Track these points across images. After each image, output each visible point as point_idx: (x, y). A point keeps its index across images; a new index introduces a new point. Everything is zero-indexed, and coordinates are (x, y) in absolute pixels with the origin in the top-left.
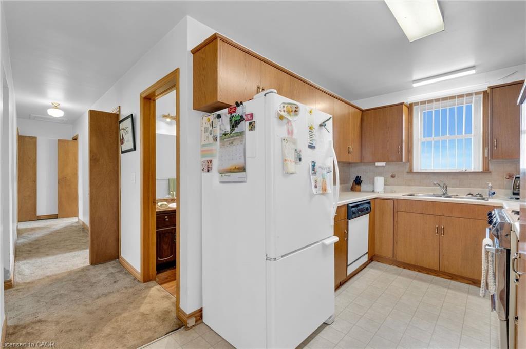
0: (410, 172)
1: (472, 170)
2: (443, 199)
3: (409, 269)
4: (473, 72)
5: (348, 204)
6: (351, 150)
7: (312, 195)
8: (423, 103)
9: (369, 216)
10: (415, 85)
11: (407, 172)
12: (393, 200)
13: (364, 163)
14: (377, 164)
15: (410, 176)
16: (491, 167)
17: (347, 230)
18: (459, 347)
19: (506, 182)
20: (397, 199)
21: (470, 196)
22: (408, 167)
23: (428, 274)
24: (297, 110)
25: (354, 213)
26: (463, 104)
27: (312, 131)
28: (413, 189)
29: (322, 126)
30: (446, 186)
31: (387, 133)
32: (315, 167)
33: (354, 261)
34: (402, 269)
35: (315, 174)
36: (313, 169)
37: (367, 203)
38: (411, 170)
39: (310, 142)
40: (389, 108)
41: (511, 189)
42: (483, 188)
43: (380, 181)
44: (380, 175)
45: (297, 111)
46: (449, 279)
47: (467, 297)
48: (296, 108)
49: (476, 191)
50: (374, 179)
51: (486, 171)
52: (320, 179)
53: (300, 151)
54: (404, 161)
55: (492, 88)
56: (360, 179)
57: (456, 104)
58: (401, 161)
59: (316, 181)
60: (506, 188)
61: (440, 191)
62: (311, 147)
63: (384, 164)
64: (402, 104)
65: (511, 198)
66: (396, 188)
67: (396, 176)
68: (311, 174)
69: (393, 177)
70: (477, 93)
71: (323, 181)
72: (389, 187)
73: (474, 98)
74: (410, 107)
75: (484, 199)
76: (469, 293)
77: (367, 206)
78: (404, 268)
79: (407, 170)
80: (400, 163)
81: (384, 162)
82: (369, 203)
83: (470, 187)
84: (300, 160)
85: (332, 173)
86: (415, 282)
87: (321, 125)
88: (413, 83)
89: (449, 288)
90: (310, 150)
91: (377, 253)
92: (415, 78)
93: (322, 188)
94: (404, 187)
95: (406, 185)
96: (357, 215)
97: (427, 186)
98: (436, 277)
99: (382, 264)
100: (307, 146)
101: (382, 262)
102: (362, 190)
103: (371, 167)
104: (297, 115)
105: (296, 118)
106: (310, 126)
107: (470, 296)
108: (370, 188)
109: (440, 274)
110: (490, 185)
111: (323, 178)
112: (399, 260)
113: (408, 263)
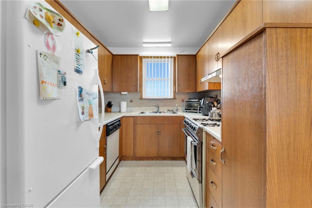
0: (141, 98)
1: (169, 98)
2: (158, 114)
3: (143, 160)
4: (170, 45)
5: (107, 124)
6: (106, 82)
7: (79, 122)
8: (148, 57)
9: (120, 130)
10: (145, 45)
11: (140, 99)
12: (133, 117)
13: (114, 92)
14: (122, 93)
15: (141, 101)
16: (176, 96)
17: (106, 145)
18: (179, 207)
19: (181, 103)
20: (136, 116)
21: (169, 112)
22: (139, 95)
23: (152, 160)
24: (61, 23)
25: (111, 130)
26: (162, 62)
27: (79, 55)
28: (142, 109)
29: (90, 52)
30: (159, 107)
31: (129, 73)
32: (82, 93)
33: (111, 168)
34: (139, 161)
35: (82, 100)
36: (80, 95)
37: (118, 121)
38: (142, 97)
39: (78, 66)
40: (130, 56)
41: (184, 107)
42: (173, 107)
43: (124, 105)
44: (124, 100)
45: (61, 25)
46: (162, 160)
47: (172, 169)
48: (60, 20)
49: (171, 108)
50: (120, 103)
51: (175, 98)
52: (86, 105)
53: (65, 73)
54: (138, 92)
55: (178, 55)
56: (111, 103)
57: (163, 61)
58: (137, 91)
59: (83, 107)
60: (181, 107)
61: (155, 109)
62: (78, 71)
63: (126, 93)
64: (137, 55)
65: (184, 111)
66: (133, 109)
67: (133, 102)
68: (78, 100)
69: (131, 101)
70: (171, 57)
71: (90, 107)
72: (129, 109)
73: (170, 60)
74: (141, 58)
75: (174, 113)
76: (172, 166)
77: (118, 123)
78: (140, 160)
79: (139, 97)
80: (136, 93)
81: (127, 92)
82: (120, 121)
83: (168, 107)
84: (65, 84)
85: (97, 99)
86: (148, 168)
87: (88, 51)
88: (143, 44)
89: (164, 166)
90: (77, 74)
91: (123, 155)
92: (145, 41)
93: (89, 114)
94: (137, 108)
95: (138, 107)
96: (113, 131)
97: (149, 107)
98: (157, 161)
99: (127, 161)
100: (74, 70)
101: (127, 160)
102: (112, 111)
103: (118, 95)
104: (61, 30)
105: (59, 33)
106: (77, 49)
107: (174, 168)
108: (117, 109)
109: (158, 159)
110: (177, 105)
111: (90, 104)
112: (138, 156)
113: (142, 156)
